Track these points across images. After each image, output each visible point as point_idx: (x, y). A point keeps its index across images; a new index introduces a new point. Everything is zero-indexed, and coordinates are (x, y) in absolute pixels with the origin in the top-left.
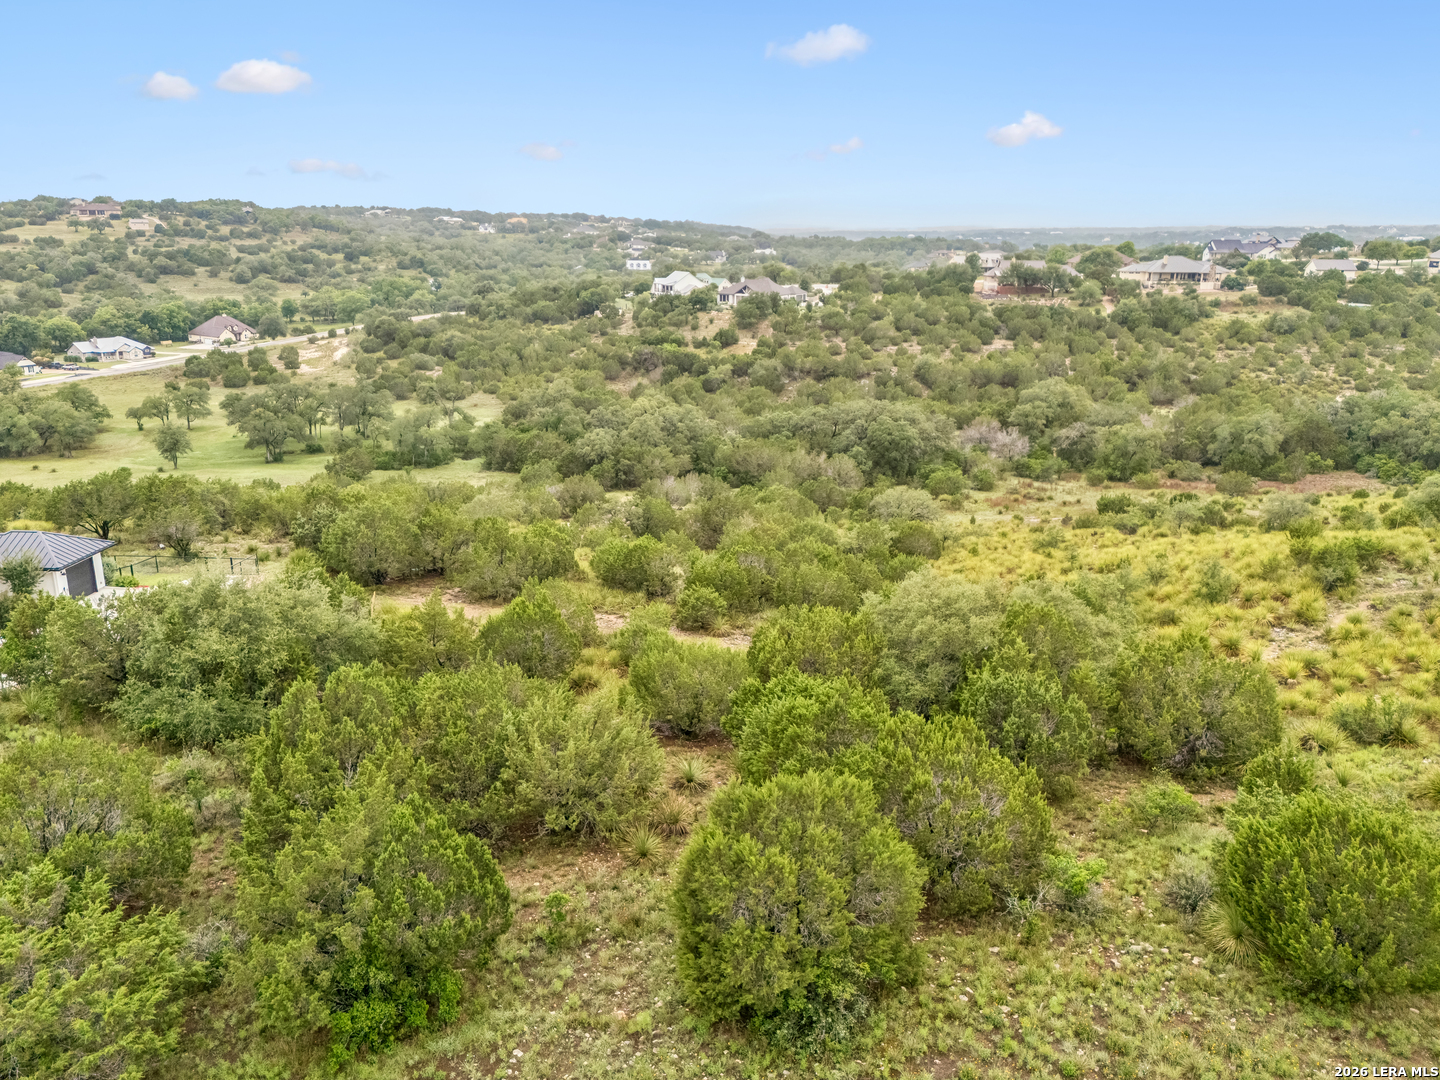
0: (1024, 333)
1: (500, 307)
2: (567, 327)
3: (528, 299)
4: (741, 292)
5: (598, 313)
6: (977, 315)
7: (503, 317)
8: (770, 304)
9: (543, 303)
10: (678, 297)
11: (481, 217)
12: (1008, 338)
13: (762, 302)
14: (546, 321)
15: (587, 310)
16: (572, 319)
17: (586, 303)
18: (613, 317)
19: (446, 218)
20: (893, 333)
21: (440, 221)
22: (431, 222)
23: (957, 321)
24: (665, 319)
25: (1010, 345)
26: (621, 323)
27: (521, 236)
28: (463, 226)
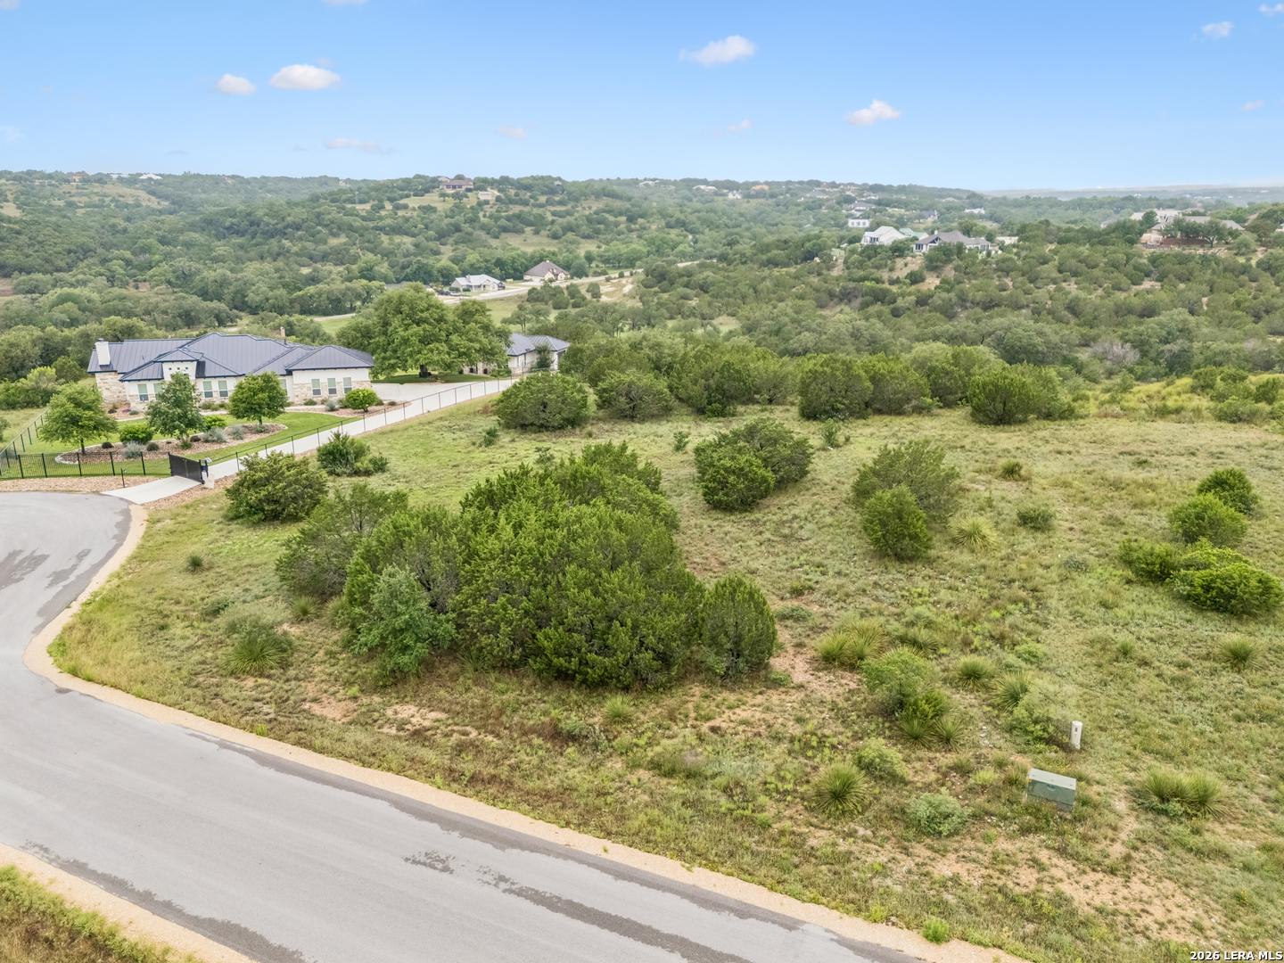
0: (1171, 276)
1: (743, 255)
2: (792, 270)
3: (765, 248)
4: (933, 242)
5: (817, 260)
6: (1132, 262)
7: (745, 263)
8: (955, 251)
9: (775, 252)
10: (881, 246)
11: (731, 186)
12: (1157, 280)
13: (950, 250)
14: (776, 265)
15: (809, 256)
16: (796, 263)
17: (809, 251)
18: (829, 263)
19: (702, 187)
20: (1055, 274)
21: (698, 189)
22: (690, 190)
23: (1113, 266)
24: (869, 263)
25: (1158, 285)
26: (834, 266)
27: (763, 200)
28: (716, 194)
